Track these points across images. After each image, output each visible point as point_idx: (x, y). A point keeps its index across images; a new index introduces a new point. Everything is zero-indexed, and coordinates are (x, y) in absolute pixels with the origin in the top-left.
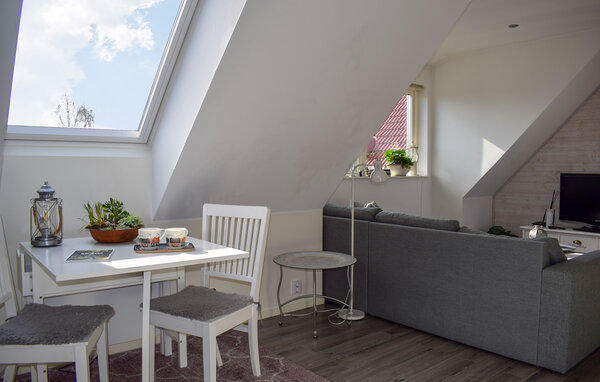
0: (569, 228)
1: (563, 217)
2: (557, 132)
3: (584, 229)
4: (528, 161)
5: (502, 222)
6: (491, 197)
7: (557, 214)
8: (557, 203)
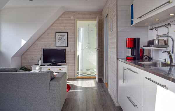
0: (46, 65)
1: (44, 62)
2: (41, 36)
3: (50, 65)
4: (32, 45)
5: (25, 65)
6: (20, 57)
7: (42, 61)
8: (42, 58)
